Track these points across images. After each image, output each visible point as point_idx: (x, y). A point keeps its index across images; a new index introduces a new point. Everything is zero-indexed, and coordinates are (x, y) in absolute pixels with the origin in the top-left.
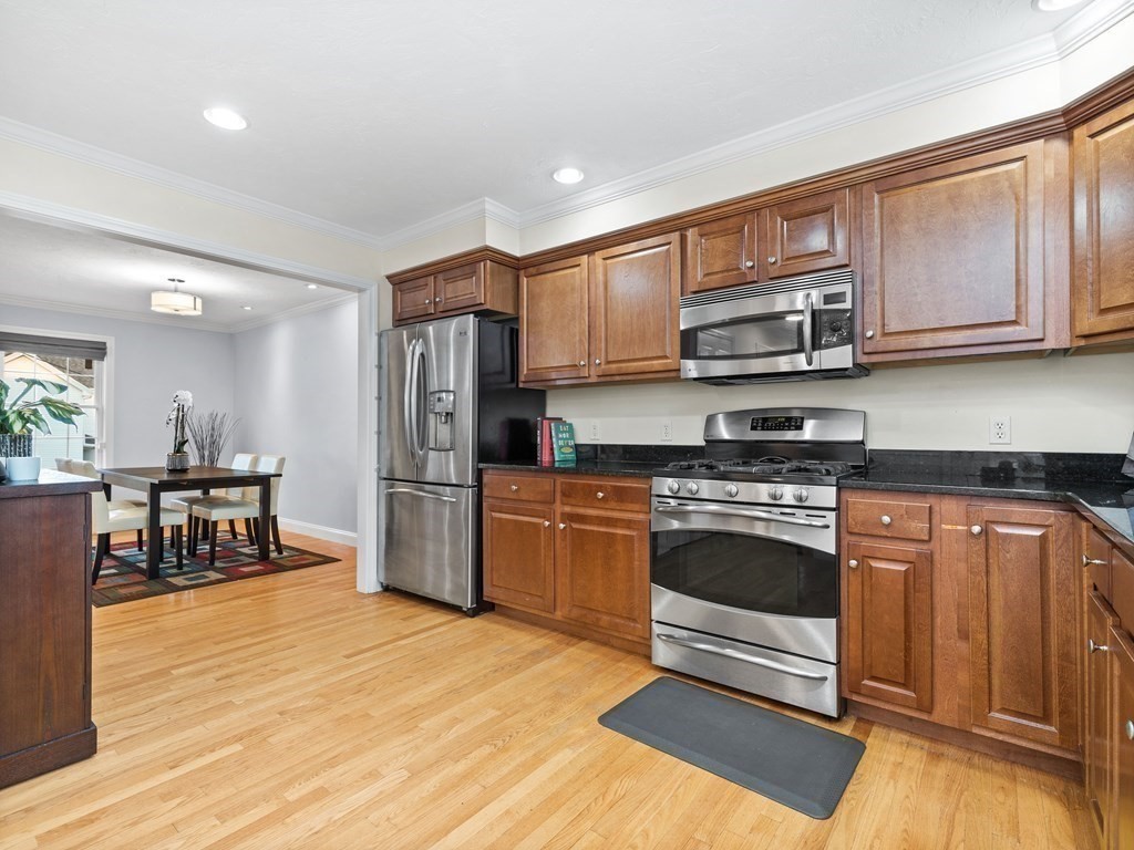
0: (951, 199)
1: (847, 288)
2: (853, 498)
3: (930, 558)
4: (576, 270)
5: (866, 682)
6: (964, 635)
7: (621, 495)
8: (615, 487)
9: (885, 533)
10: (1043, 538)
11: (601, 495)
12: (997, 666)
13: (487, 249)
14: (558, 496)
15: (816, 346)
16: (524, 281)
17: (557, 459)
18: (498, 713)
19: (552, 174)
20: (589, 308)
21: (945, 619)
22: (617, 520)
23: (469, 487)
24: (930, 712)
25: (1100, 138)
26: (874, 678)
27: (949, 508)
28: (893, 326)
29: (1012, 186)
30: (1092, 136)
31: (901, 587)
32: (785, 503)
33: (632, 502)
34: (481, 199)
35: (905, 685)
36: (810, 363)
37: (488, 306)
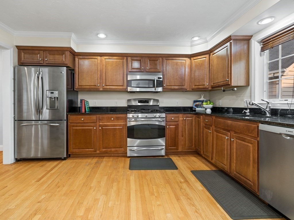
0: (176, 64)
1: (162, 76)
2: (168, 115)
3: (178, 124)
4: (96, 60)
5: (169, 148)
6: (182, 136)
7: (118, 119)
8: (116, 117)
9: (172, 121)
10: (192, 119)
11: (112, 119)
12: (187, 139)
13: (70, 48)
14: (98, 120)
15: (157, 87)
16: (77, 59)
17: (87, 111)
18: (107, 176)
19: (97, 35)
20: (100, 71)
21: (180, 134)
22: (117, 125)
23: (65, 120)
24: (178, 150)
25: (195, 60)
26: (170, 147)
27: (181, 115)
28: (168, 85)
29: (184, 64)
30: (194, 60)
31: (174, 130)
32: (157, 117)
33: (121, 120)
34: (71, 33)
35: (175, 147)
36: (155, 90)
37: (69, 65)
